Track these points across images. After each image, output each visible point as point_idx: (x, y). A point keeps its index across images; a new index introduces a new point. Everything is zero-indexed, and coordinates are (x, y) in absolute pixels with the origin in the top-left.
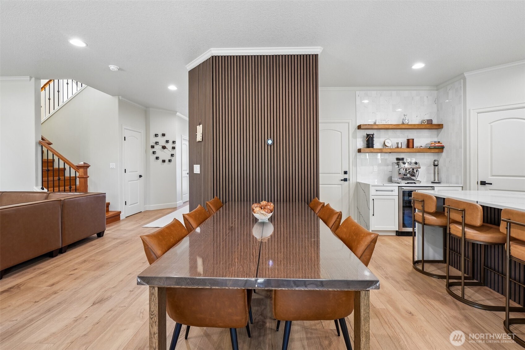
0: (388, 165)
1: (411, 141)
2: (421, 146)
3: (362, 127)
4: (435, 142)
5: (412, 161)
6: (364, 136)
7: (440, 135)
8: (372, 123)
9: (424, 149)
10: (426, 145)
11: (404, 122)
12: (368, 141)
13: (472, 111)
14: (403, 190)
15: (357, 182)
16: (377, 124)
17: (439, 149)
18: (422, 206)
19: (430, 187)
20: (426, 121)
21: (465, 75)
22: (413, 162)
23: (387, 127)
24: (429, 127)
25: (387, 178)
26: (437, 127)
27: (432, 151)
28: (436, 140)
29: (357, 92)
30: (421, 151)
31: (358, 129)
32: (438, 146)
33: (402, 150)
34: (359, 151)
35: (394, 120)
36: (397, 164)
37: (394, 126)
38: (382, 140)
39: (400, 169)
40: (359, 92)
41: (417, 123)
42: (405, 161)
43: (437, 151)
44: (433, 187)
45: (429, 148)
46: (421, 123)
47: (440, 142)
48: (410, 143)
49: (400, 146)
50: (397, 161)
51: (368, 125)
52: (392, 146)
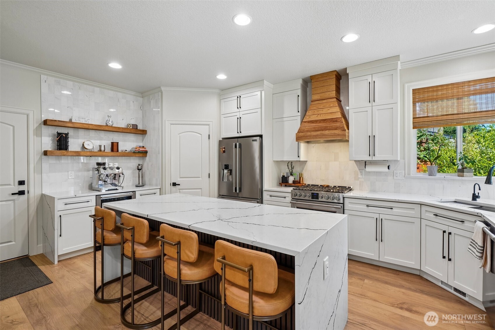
0: (89, 171)
1: (115, 145)
2: (126, 150)
3: (48, 123)
4: (140, 147)
5: (115, 165)
6: (54, 135)
7: (144, 140)
8: (67, 120)
9: (128, 153)
10: (132, 149)
11: (108, 124)
12: (59, 141)
13: (167, 122)
14: (101, 199)
15: (42, 194)
16: (73, 121)
17: (142, 153)
18: (101, 225)
19: (131, 192)
20: (131, 125)
21: (162, 89)
22: (115, 167)
23: (87, 126)
24: (134, 132)
25: (87, 185)
26: (141, 133)
27: (137, 155)
28: (141, 144)
29: (42, 76)
30: (127, 154)
31: (44, 124)
32: (142, 151)
33: (105, 153)
34: (45, 153)
35: (96, 120)
36: (96, 170)
37: (95, 127)
38: (81, 141)
39: (100, 175)
40: (46, 77)
41: (123, 127)
42: (107, 166)
43: (141, 155)
44: (135, 191)
45: (134, 152)
46: (126, 127)
47: (145, 147)
48: (114, 147)
49: (103, 149)
50: (98, 166)
51: (59, 121)
52: (93, 149)
